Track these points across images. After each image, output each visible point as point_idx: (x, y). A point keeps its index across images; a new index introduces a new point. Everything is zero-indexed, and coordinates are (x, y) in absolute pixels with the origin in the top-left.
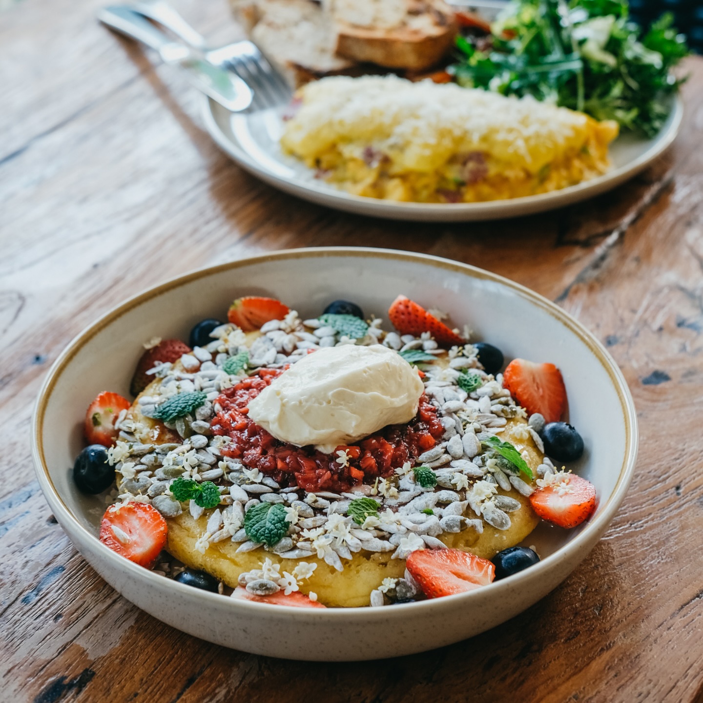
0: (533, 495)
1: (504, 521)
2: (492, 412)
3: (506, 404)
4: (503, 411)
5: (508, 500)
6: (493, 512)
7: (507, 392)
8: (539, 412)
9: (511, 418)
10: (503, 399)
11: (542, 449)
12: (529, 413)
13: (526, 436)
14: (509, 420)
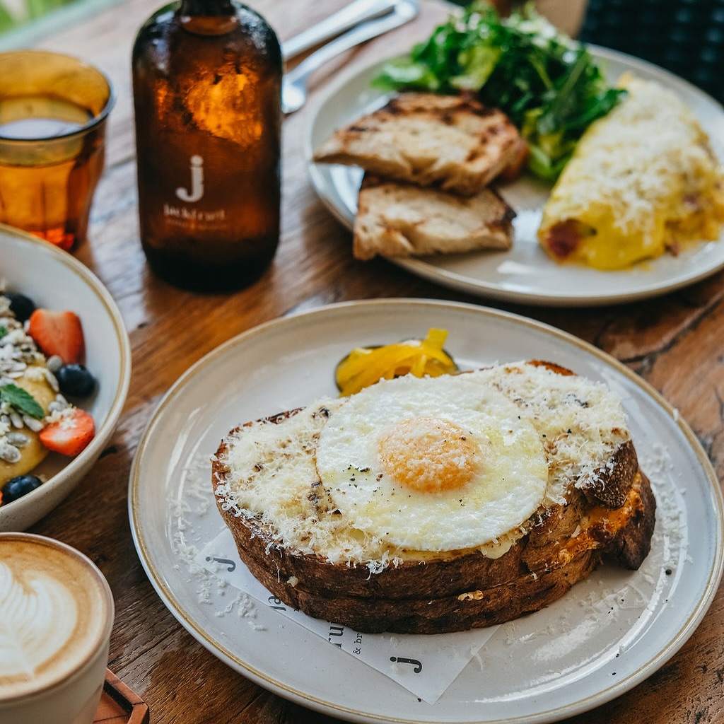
0: (42, 431)
1: (14, 455)
2: (14, 359)
3: (28, 350)
4: (24, 357)
5: (19, 436)
6: (5, 448)
7: (29, 339)
8: (59, 354)
9: (31, 363)
10: (24, 347)
11: (56, 388)
12: (48, 356)
13: (41, 378)
14: (28, 364)
